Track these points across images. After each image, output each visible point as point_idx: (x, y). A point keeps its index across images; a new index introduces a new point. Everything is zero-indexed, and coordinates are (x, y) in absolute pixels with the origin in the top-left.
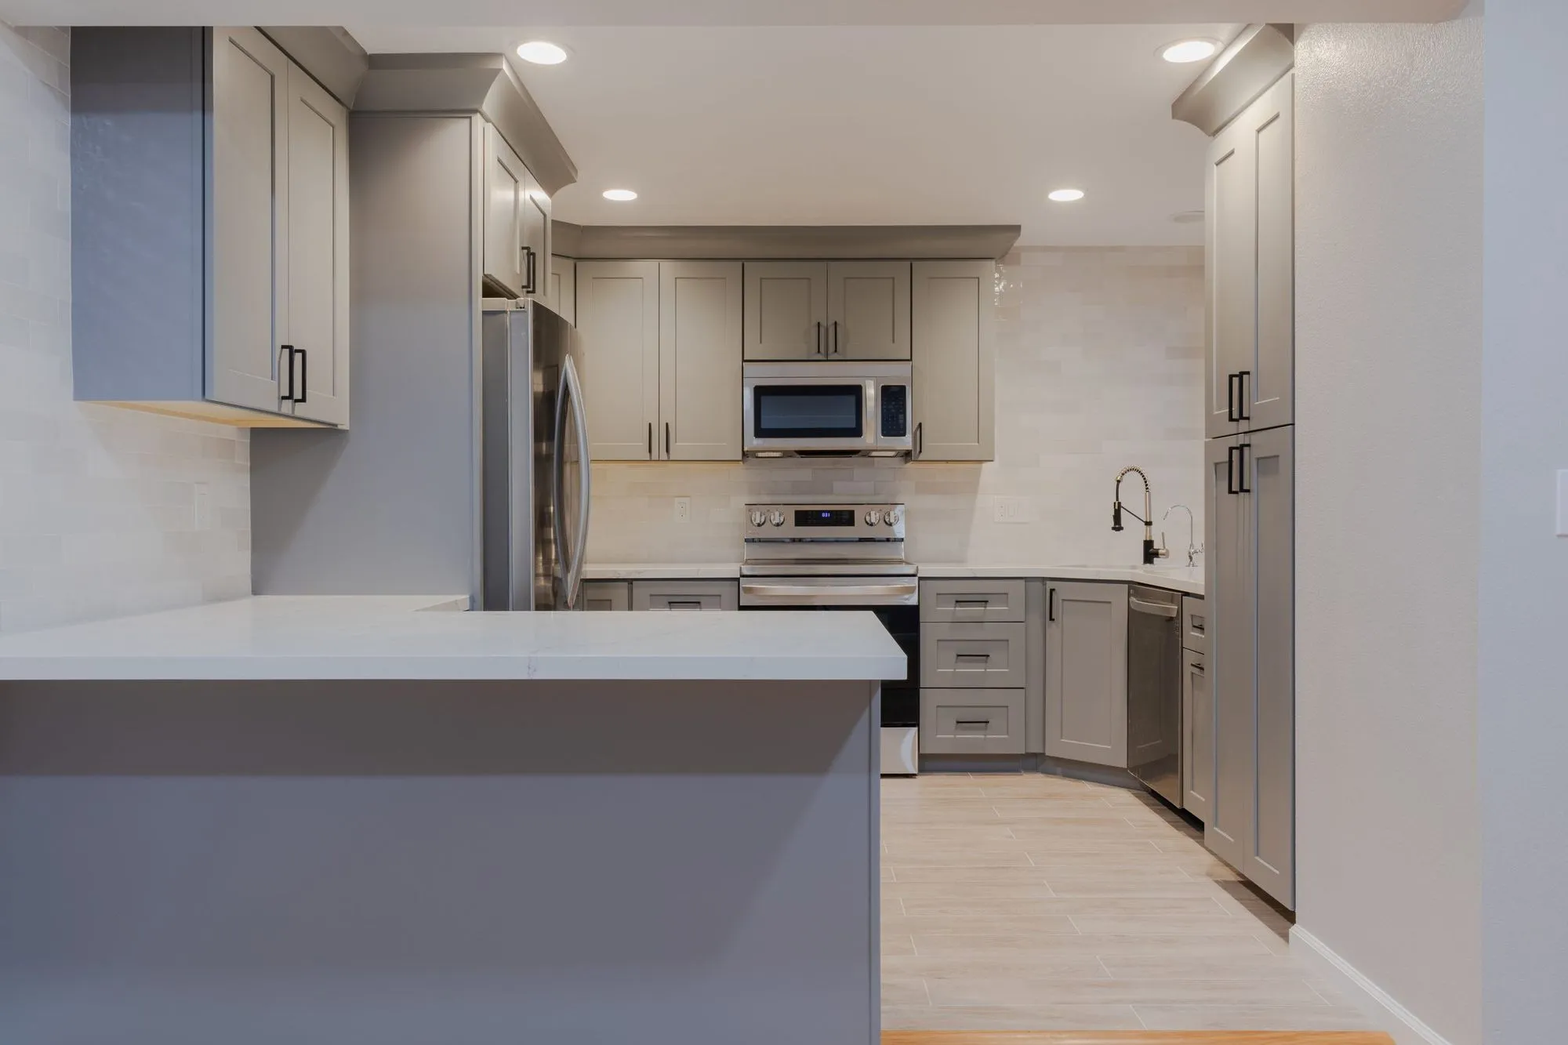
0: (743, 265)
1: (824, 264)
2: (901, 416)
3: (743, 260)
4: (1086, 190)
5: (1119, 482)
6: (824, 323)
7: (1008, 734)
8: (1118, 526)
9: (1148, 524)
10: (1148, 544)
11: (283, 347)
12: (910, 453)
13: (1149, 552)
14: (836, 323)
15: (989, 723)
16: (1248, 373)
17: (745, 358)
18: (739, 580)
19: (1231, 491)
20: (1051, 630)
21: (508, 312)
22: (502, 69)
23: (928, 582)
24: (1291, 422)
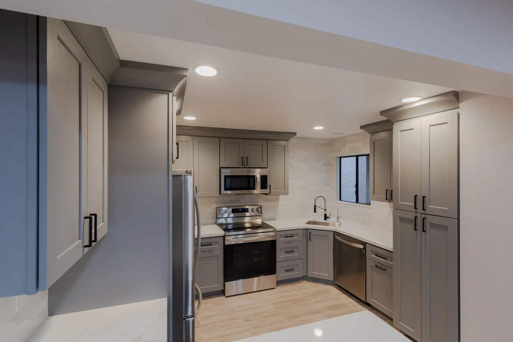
1: (243, 140)
2: (266, 184)
3: (220, 138)
4: (324, 127)
5: (315, 200)
6: (243, 157)
7: (298, 272)
8: (315, 211)
9: (325, 210)
10: (325, 215)
11: (85, 218)
12: (267, 193)
13: (326, 217)
14: (247, 157)
15: (294, 270)
16: (425, 197)
17: (220, 167)
18: (224, 237)
19: (415, 229)
20: (309, 243)
21: (183, 175)
22: (187, 76)
23: (278, 232)
24: (457, 218)
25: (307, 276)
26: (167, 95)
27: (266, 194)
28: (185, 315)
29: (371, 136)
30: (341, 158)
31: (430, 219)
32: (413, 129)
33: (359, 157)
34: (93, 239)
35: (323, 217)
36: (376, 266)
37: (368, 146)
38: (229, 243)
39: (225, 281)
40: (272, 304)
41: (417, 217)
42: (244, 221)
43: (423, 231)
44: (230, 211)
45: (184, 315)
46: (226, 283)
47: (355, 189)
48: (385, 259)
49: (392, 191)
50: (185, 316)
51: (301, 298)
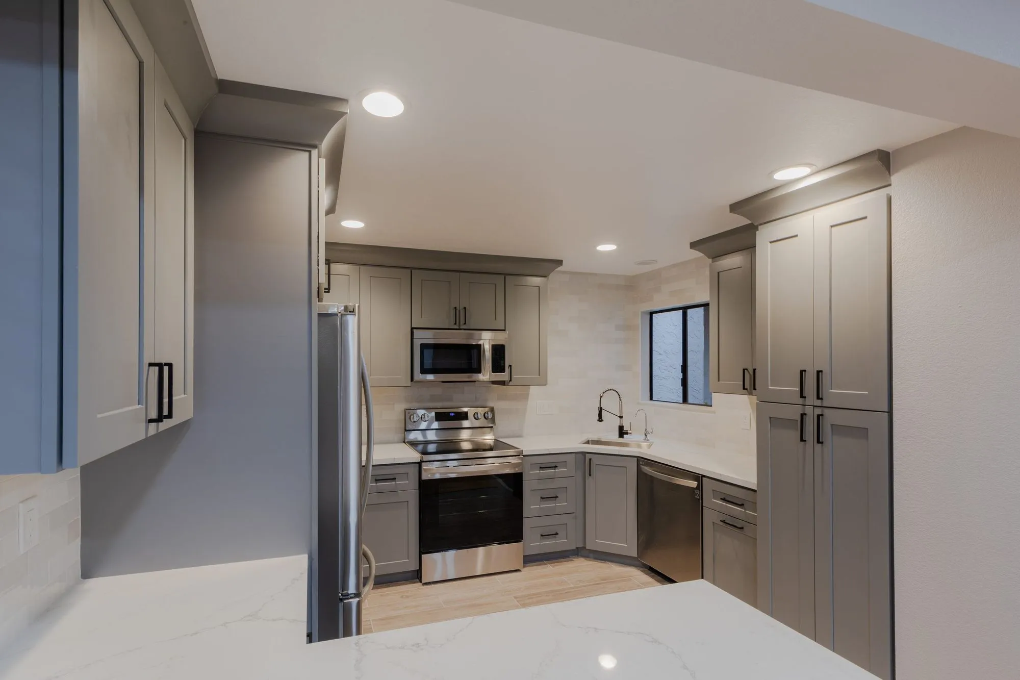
0: (411, 272)
1: (458, 274)
2: (502, 362)
3: (412, 269)
4: (618, 245)
5: (601, 397)
6: (458, 308)
7: (567, 539)
8: (600, 419)
9: (621, 417)
10: (621, 428)
11: (151, 365)
12: (505, 381)
13: (622, 432)
14: (465, 308)
15: (558, 534)
16: (821, 371)
17: (413, 326)
18: (420, 464)
19: (802, 440)
20: (589, 480)
21: (339, 314)
22: (346, 113)
23: (526, 458)
24: (887, 411)
25: (584, 548)
26: (307, 154)
27: (503, 383)
28: (343, 591)
29: (713, 262)
30: (651, 314)
31: (831, 417)
32: (796, 236)
33: (689, 311)
34: (165, 412)
35: (617, 433)
36: (723, 521)
37: (707, 285)
38: (429, 476)
39: (421, 552)
40: (515, 598)
41: (805, 414)
42: (459, 437)
43: (818, 442)
44: (432, 417)
45: (340, 591)
46: (423, 556)
47: (681, 376)
48: (741, 505)
49: (755, 370)
50: (342, 594)
51: (571, 588)
